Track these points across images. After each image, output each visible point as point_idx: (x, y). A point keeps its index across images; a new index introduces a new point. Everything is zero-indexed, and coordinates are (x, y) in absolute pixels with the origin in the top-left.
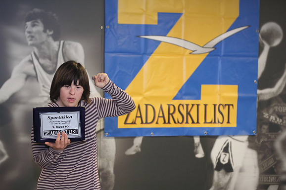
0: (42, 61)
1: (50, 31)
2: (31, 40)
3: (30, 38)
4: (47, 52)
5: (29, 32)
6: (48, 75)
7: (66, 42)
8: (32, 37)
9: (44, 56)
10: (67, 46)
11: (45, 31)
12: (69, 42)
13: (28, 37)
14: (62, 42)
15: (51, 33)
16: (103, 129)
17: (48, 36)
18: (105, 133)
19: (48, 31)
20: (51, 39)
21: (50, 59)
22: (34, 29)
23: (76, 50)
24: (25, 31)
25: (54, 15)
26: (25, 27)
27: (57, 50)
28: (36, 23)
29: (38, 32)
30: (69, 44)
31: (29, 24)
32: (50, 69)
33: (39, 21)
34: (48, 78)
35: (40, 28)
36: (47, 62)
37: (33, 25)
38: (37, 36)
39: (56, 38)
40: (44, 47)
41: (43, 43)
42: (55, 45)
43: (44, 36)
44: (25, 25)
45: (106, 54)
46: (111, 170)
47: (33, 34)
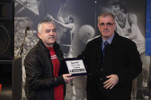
0: (119, 23)
1: (123, 9)
2: (114, 14)
3: (114, 13)
4: (121, 19)
5: (114, 10)
6: (122, 29)
7: (129, 14)
8: (115, 12)
9: (120, 20)
10: (130, 16)
11: (120, 10)
12: (131, 14)
13: (113, 12)
14: (128, 14)
15: (123, 10)
16: (145, 52)
17: (122, 12)
18: (146, 53)
19: (122, 10)
20: (123, 13)
21: (122, 21)
22: (116, 9)
23: (134, 18)
24: (112, 10)
25: (125, 3)
26: (112, 8)
27: (125, 17)
28: (117, 6)
29: (118, 10)
30: (131, 15)
31: (114, 6)
32: (123, 26)
33: (118, 5)
34: (122, 30)
35: (118, 8)
36: (121, 23)
37: (116, 7)
38: (117, 12)
39: (125, 12)
40: (120, 16)
41: (119, 15)
42: (125, 15)
43: (120, 12)
44: (112, 7)
45: (146, 19)
46: (148, 70)
47: (115, 11)
